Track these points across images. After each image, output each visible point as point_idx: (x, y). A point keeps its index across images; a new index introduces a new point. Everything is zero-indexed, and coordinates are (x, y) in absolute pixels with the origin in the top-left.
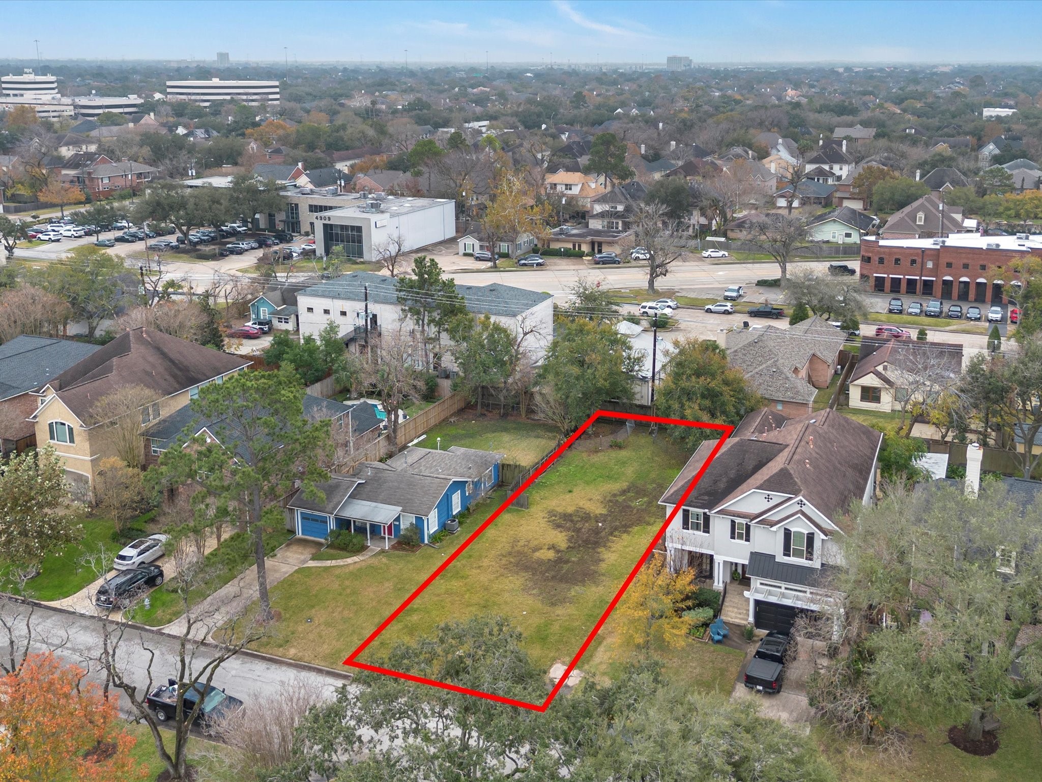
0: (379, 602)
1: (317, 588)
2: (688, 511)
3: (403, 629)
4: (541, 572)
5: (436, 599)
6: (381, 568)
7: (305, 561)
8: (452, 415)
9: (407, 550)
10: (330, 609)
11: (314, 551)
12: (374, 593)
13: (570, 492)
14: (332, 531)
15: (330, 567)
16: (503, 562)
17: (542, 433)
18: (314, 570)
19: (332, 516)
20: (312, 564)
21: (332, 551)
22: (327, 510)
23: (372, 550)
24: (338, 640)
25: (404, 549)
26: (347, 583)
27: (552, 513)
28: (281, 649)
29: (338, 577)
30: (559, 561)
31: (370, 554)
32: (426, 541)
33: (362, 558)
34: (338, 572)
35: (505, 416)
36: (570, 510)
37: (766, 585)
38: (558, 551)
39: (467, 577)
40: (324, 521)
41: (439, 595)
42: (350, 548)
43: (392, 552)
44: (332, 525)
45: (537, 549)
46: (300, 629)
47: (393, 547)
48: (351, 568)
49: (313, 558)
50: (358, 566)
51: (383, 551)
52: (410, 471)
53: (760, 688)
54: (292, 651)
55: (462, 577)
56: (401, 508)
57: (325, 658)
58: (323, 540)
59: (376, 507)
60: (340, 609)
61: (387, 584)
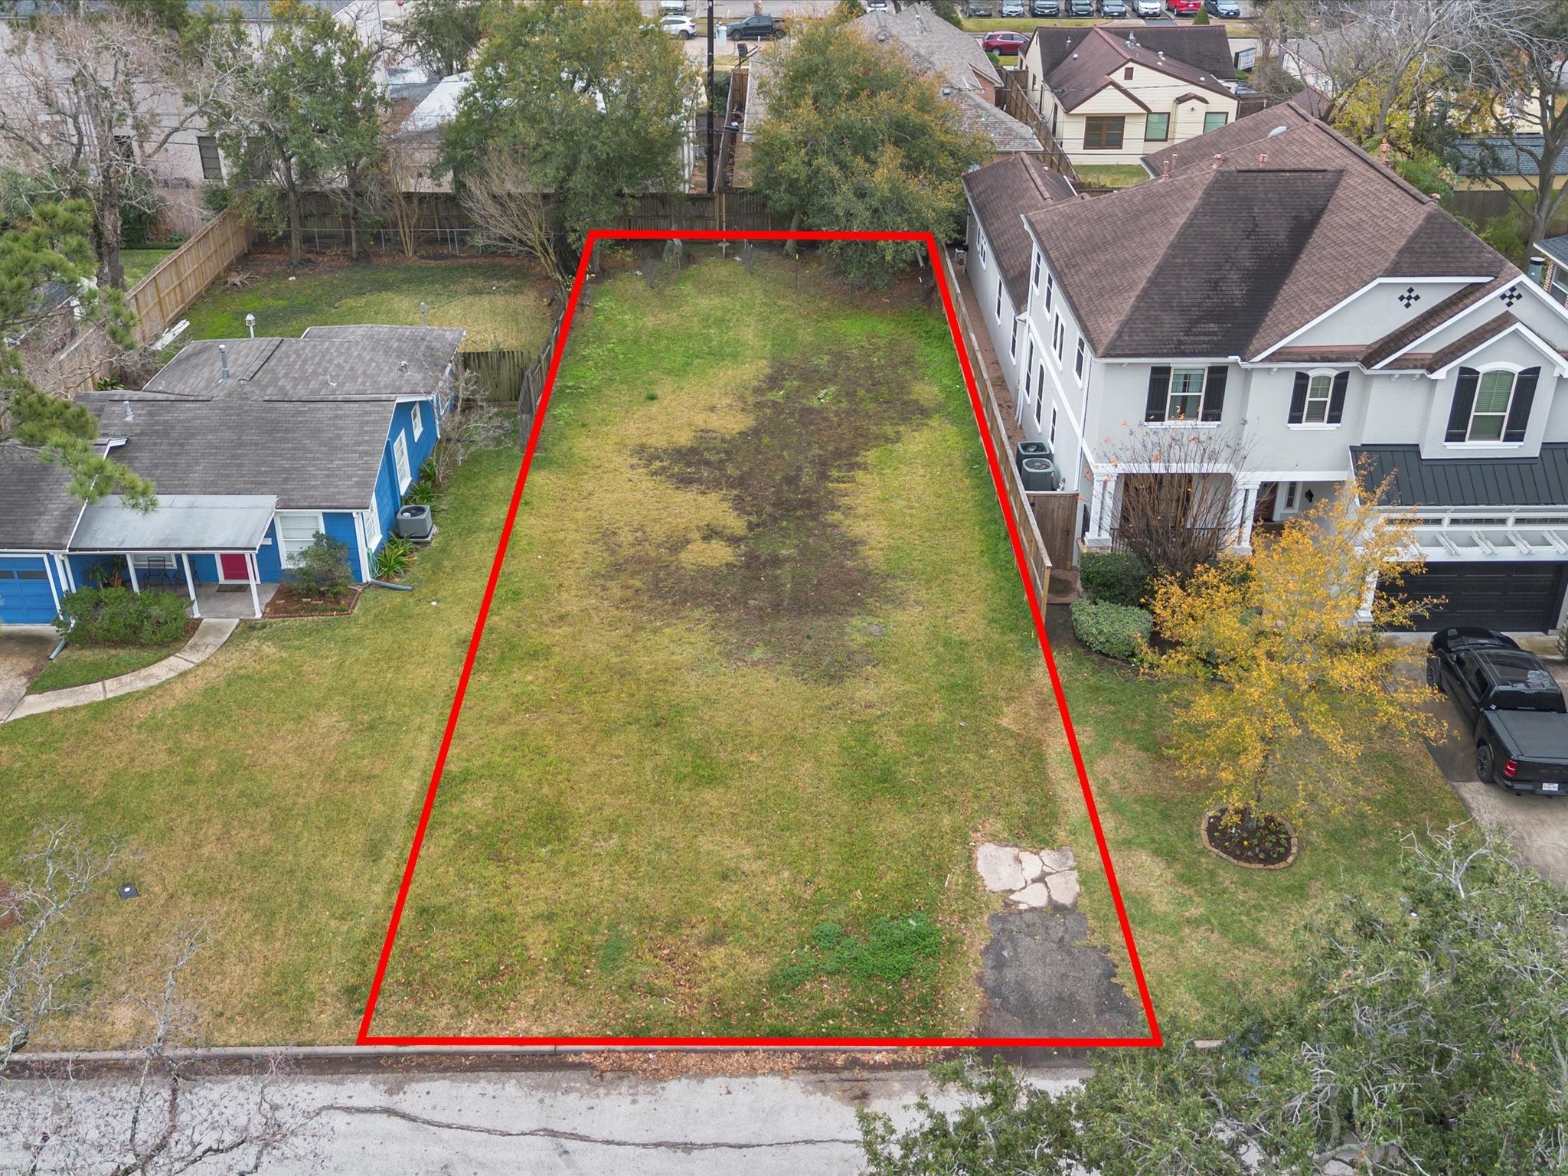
0: (331, 776)
1: (101, 776)
2: (1167, 370)
3: (461, 846)
4: (734, 600)
5: (503, 730)
6: (276, 676)
7: (16, 703)
8: (229, 269)
9: (323, 611)
10: (182, 838)
11: (27, 664)
12: (299, 751)
13: (652, 398)
14: (67, 599)
15: (108, 702)
16: (617, 592)
17: (480, 283)
18: (57, 722)
19: (59, 556)
20: (39, 704)
21: (88, 655)
22: (39, 537)
23: (216, 630)
24: (268, 937)
25: (311, 610)
26: (192, 740)
27: (645, 454)
28: (76, 1021)
29: (153, 727)
30: (753, 564)
31: (214, 641)
32: (367, 577)
33: (197, 658)
34: (142, 712)
35: (363, 257)
36: (684, 439)
37: (1467, 522)
38: (734, 540)
39: (547, 652)
40: (34, 573)
41: (502, 720)
42: (146, 634)
43: (278, 622)
44: (64, 579)
45: (678, 544)
46: (113, 930)
47: (274, 609)
48: (178, 689)
49: (37, 686)
50: (197, 683)
51: (248, 628)
52: (257, 395)
53: (1553, 787)
54: (123, 1016)
55: (534, 655)
56: (272, 500)
57: (256, 1011)
58: (48, 629)
59: (191, 507)
60: (214, 829)
61: (324, 721)
